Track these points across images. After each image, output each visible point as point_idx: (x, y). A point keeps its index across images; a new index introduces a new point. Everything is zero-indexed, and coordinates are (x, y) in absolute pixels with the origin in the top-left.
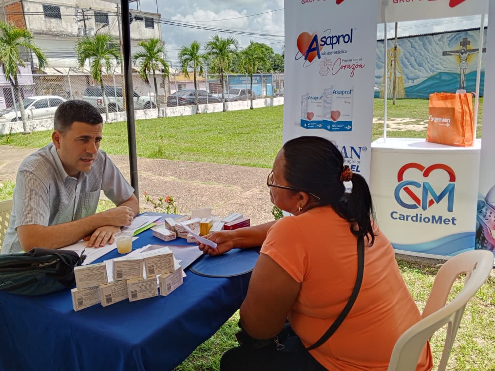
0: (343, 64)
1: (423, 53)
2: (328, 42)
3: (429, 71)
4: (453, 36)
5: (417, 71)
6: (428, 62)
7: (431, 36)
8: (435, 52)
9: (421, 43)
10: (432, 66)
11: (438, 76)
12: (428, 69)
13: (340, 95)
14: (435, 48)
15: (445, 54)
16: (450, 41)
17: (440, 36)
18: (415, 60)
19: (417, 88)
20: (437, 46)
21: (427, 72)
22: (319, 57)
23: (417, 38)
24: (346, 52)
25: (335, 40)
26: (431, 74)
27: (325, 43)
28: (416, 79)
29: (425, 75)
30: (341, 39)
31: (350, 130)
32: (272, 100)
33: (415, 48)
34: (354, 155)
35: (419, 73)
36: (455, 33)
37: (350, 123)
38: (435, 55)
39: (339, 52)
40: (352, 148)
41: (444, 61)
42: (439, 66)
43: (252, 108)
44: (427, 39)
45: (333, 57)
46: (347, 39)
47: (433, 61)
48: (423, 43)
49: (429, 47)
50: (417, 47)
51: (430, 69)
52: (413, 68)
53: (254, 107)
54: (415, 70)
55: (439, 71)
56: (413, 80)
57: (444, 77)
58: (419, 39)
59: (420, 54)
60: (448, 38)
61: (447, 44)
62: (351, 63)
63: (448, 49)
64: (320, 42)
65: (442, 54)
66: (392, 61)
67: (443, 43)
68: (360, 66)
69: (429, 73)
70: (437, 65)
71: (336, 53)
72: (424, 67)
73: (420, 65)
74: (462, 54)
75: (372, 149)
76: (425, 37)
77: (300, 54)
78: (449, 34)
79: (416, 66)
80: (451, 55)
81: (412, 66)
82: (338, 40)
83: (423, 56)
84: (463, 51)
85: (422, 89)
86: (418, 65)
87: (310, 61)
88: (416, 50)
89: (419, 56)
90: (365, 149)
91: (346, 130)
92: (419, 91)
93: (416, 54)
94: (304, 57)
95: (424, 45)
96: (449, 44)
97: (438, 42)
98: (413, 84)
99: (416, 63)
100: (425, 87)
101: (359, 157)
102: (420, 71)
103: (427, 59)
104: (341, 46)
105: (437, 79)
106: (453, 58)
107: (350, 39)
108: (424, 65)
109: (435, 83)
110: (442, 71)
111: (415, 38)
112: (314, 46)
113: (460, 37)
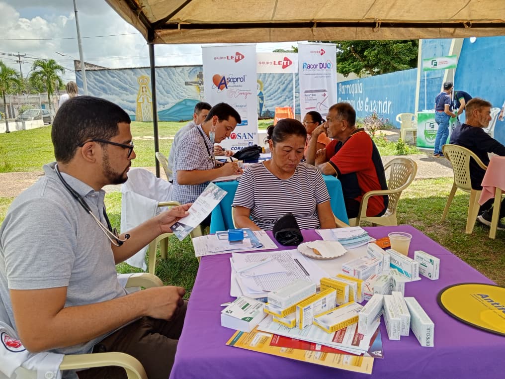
0: (241, 92)
1: (169, 82)
2: (232, 80)
3: (176, 98)
4: (191, 69)
5: (166, 97)
6: (174, 90)
7: (174, 68)
8: (178, 82)
9: (166, 73)
10: (178, 93)
11: (184, 103)
12: (175, 96)
13: (241, 108)
14: (178, 79)
15: (187, 84)
16: (189, 73)
17: (181, 69)
18: (164, 88)
19: (168, 113)
20: (180, 77)
21: (174, 98)
22: (227, 88)
23: (162, 69)
24: (242, 86)
25: (235, 80)
26: (178, 101)
27: (230, 81)
28: (166, 104)
29: (173, 101)
30: (239, 80)
31: (247, 125)
32: (24, 124)
33: (162, 77)
34: (249, 137)
35: (168, 99)
36: (193, 67)
37: (246, 121)
38: (179, 85)
39: (238, 86)
40: (249, 134)
41: (187, 90)
42: (184, 94)
43: (8, 132)
44: (171, 70)
45: (235, 89)
46: (242, 80)
47: (178, 89)
48: (168, 74)
49: (174, 77)
50: (163, 76)
51: (177, 96)
52: (162, 94)
53: (10, 130)
54: (165, 96)
55: (184, 98)
56: (164, 105)
57: (189, 104)
58: (165, 70)
59: (167, 83)
60: (187, 71)
61: (187, 77)
62: (245, 92)
63: (189, 80)
64: (226, 80)
65: (184, 84)
66: (143, 87)
67: (184, 74)
68: (250, 93)
69: (176, 100)
70: (182, 93)
71: (236, 86)
72: (171, 94)
73: (168, 92)
74: (200, 85)
75: (258, 134)
76: (169, 68)
77: (215, 86)
78: (188, 68)
79: (165, 93)
80: (191, 85)
81: (161, 93)
82: (237, 80)
83: (169, 85)
84: (200, 82)
85: (173, 113)
86: (166, 92)
87: (222, 90)
88: (162, 79)
89: (166, 84)
90: (255, 134)
91: (245, 125)
92: (169, 115)
93: (163, 83)
94: (217, 87)
95: (169, 75)
96: (189, 76)
97: (180, 74)
98: (164, 109)
99: (164, 90)
100: (174, 112)
101: (252, 138)
102: (168, 97)
103: (173, 87)
104: (239, 83)
105: (183, 104)
106: (193, 88)
107: (244, 80)
108: (171, 93)
109: (182, 109)
110: (186, 98)
111: (161, 68)
112: (223, 82)
113: (196, 71)
